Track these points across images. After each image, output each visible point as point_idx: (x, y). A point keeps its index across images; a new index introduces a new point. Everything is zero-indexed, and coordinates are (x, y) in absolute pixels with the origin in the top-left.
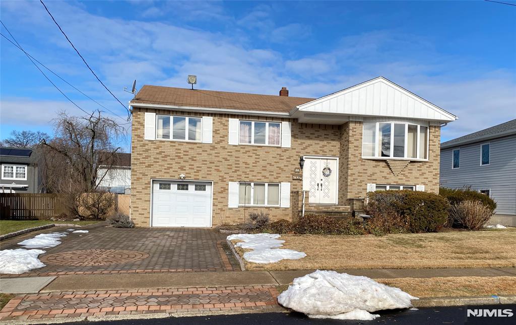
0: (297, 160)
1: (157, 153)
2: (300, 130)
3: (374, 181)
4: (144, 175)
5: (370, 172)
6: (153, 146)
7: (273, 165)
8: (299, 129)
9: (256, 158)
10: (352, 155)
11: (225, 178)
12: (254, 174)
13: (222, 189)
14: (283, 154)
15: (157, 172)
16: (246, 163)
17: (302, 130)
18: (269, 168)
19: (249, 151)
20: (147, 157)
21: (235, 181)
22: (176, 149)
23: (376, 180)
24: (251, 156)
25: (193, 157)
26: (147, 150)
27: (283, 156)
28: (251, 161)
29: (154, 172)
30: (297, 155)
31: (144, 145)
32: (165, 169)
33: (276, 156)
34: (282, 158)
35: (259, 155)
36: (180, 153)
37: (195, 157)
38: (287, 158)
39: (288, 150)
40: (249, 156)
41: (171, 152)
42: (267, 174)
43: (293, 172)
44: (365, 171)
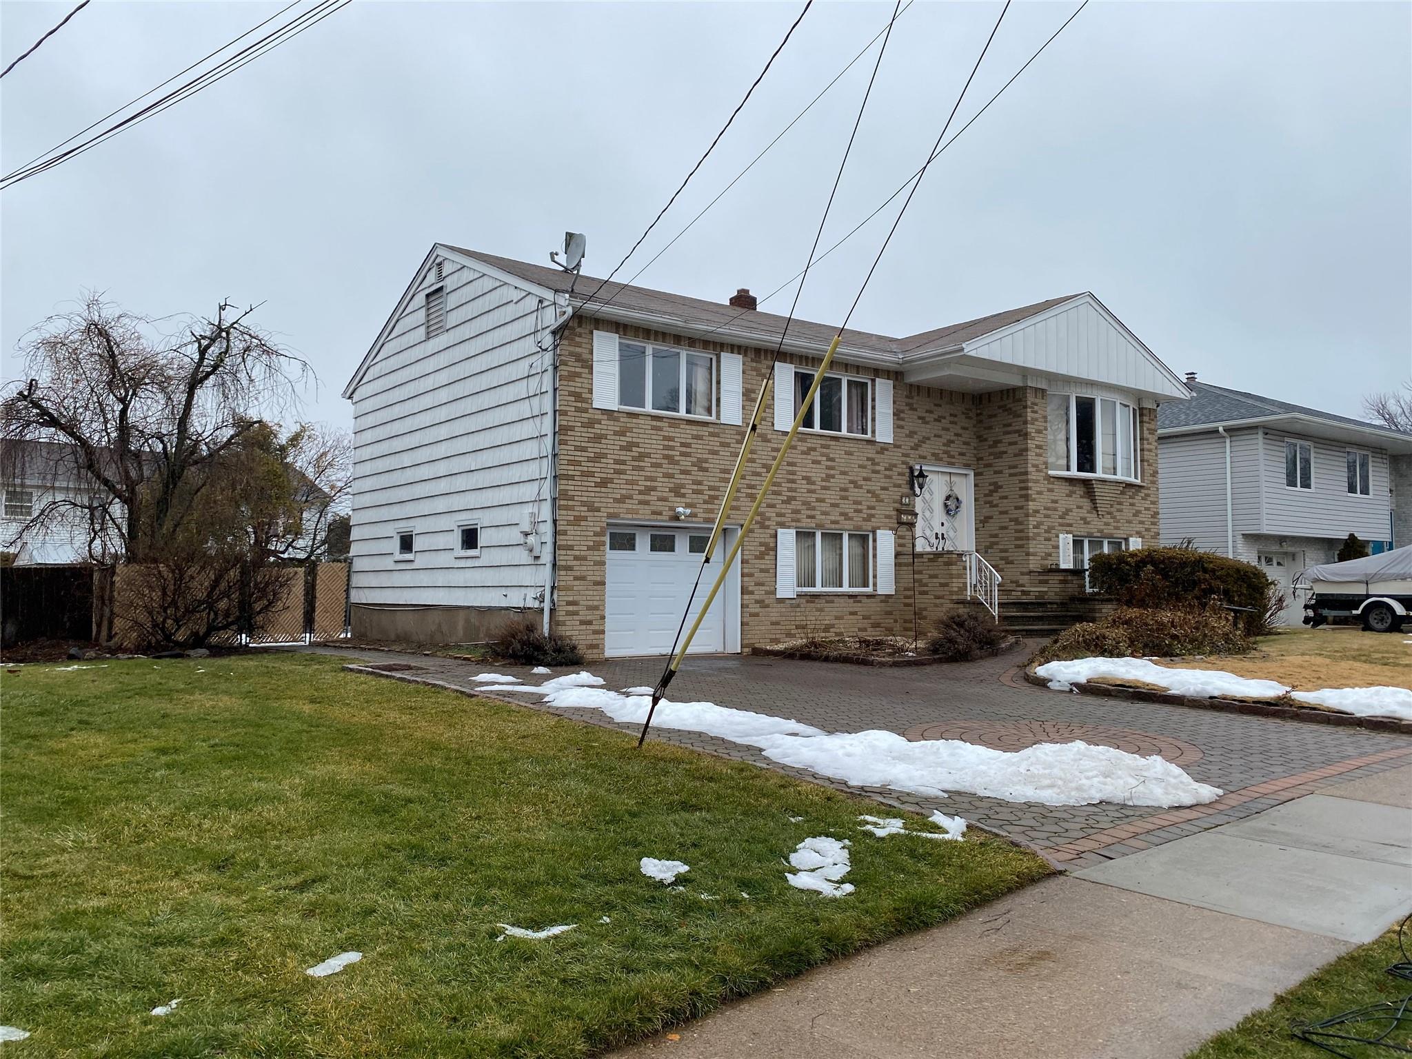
0: (903, 474)
1: (622, 448)
2: (907, 400)
3: (1068, 529)
4: (593, 508)
5: (1062, 507)
6: (612, 426)
7: (860, 487)
8: (907, 397)
9: (829, 468)
10: (1034, 466)
11: (769, 519)
12: (825, 507)
13: (763, 549)
14: (878, 458)
15: (622, 500)
16: (808, 480)
17: (911, 401)
18: (854, 493)
19: (814, 449)
20: (598, 457)
21: (789, 527)
22: (666, 438)
23: (1071, 525)
24: (818, 462)
25: (701, 461)
26: (598, 438)
27: (878, 464)
28: (817, 474)
29: (616, 500)
30: (903, 463)
31: (590, 424)
32: (640, 492)
33: (866, 463)
34: (877, 468)
35: (832, 460)
36: (672, 448)
37: (706, 461)
38: (886, 469)
39: (887, 450)
40: (814, 462)
41: (652, 444)
42: (848, 507)
43: (897, 505)
44: (1054, 505)
